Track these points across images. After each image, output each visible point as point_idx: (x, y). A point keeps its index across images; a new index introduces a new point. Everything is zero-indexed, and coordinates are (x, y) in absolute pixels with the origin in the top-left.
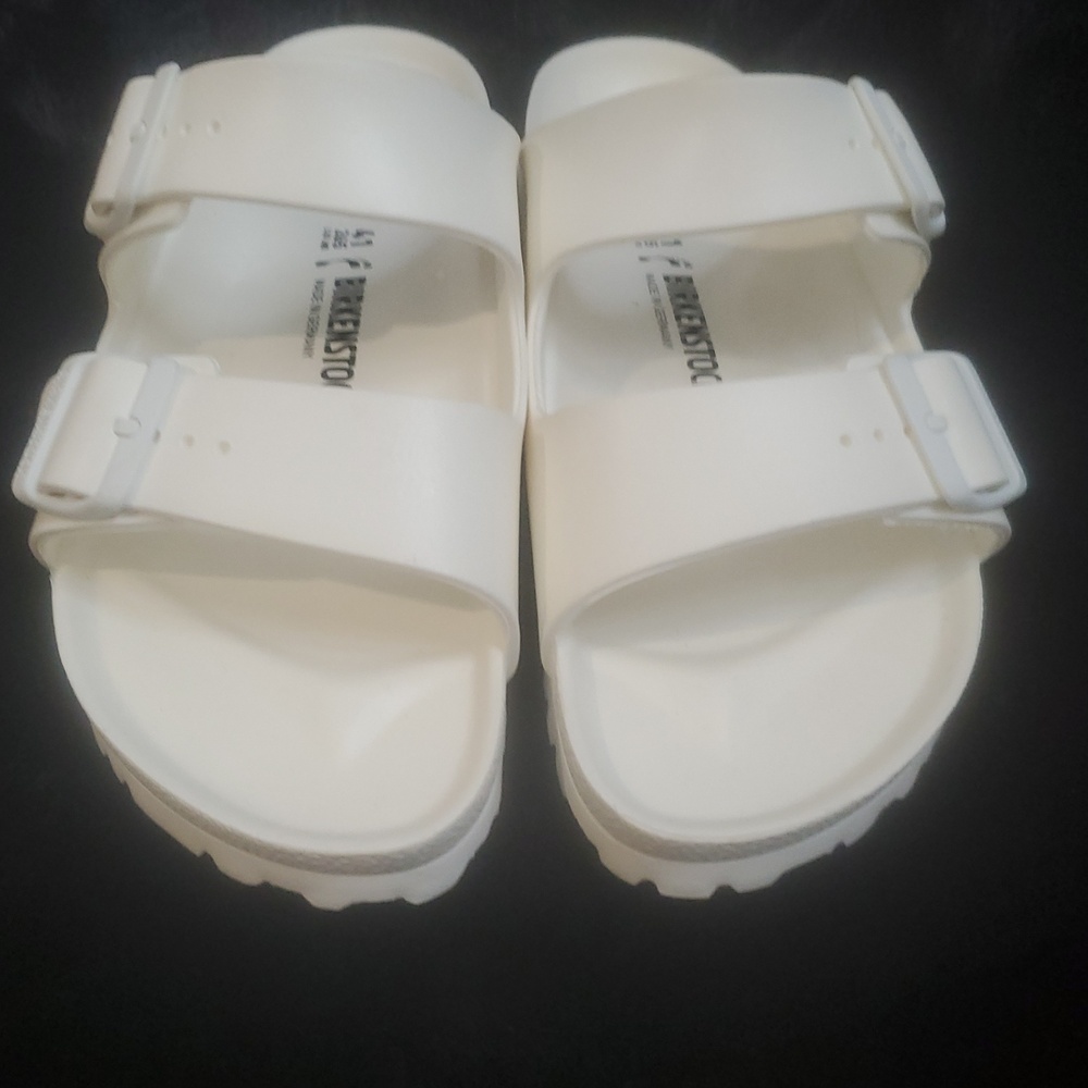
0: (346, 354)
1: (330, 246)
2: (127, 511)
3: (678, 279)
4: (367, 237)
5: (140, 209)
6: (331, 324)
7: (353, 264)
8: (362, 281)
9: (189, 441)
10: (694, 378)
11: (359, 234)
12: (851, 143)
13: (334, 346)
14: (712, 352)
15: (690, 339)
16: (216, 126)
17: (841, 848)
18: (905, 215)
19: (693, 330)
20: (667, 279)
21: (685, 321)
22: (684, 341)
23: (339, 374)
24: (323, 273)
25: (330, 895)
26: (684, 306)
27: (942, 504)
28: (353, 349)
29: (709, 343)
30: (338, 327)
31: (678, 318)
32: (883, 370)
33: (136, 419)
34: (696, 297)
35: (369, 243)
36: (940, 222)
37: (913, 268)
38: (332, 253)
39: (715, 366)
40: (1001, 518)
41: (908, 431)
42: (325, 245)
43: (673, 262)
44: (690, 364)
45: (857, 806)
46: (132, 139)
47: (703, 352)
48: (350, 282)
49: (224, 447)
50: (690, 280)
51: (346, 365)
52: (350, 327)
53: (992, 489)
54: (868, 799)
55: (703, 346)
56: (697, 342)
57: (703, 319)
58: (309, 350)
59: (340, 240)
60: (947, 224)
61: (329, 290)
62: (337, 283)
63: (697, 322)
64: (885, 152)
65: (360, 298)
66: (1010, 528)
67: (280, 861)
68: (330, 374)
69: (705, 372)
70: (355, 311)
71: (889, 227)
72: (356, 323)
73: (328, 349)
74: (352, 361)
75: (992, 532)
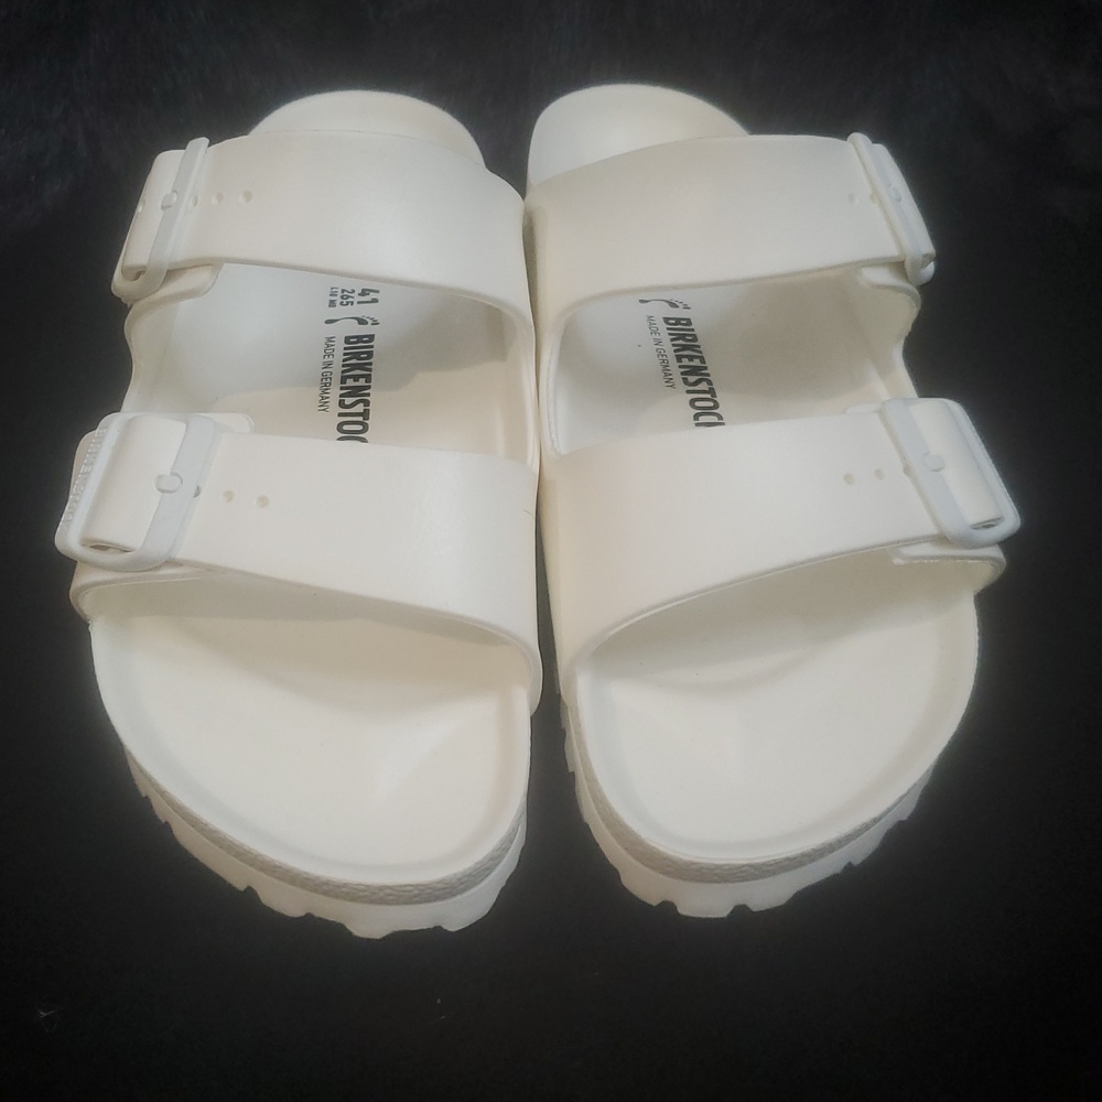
0: (360, 408)
1: (338, 303)
2: (171, 562)
3: (678, 321)
4: (372, 296)
5: (172, 273)
6: (343, 380)
7: (362, 322)
8: (371, 337)
9: (229, 496)
10: (696, 417)
11: (364, 293)
12: (851, 198)
13: (348, 401)
14: (712, 391)
15: (692, 379)
16: (248, 196)
17: (849, 867)
18: (898, 266)
19: (694, 371)
20: (666, 320)
21: (685, 362)
22: (685, 381)
23: (354, 428)
24: (332, 330)
25: (371, 924)
26: (685, 348)
27: (942, 539)
28: (367, 403)
29: (710, 383)
30: (350, 382)
31: (679, 358)
32: (881, 413)
33: (177, 475)
34: (695, 338)
35: (375, 301)
36: (930, 268)
37: (903, 312)
38: (339, 311)
39: (716, 406)
40: (996, 553)
41: (907, 470)
42: (332, 304)
43: (673, 305)
44: (692, 402)
45: (866, 827)
46: (163, 208)
47: (704, 392)
48: (359, 338)
49: (263, 501)
50: (689, 322)
51: (361, 419)
52: (362, 382)
53: (987, 525)
54: (876, 821)
55: (703, 386)
56: (696, 383)
57: (702, 360)
58: (324, 404)
59: (346, 298)
60: (936, 271)
61: (340, 346)
62: (347, 340)
63: (696, 362)
64: (881, 204)
65: (370, 355)
66: (1004, 560)
67: (326, 893)
68: (345, 428)
69: (706, 411)
70: (366, 367)
71: (884, 277)
72: (368, 378)
73: (342, 404)
74: (365, 414)
75: (987, 565)
